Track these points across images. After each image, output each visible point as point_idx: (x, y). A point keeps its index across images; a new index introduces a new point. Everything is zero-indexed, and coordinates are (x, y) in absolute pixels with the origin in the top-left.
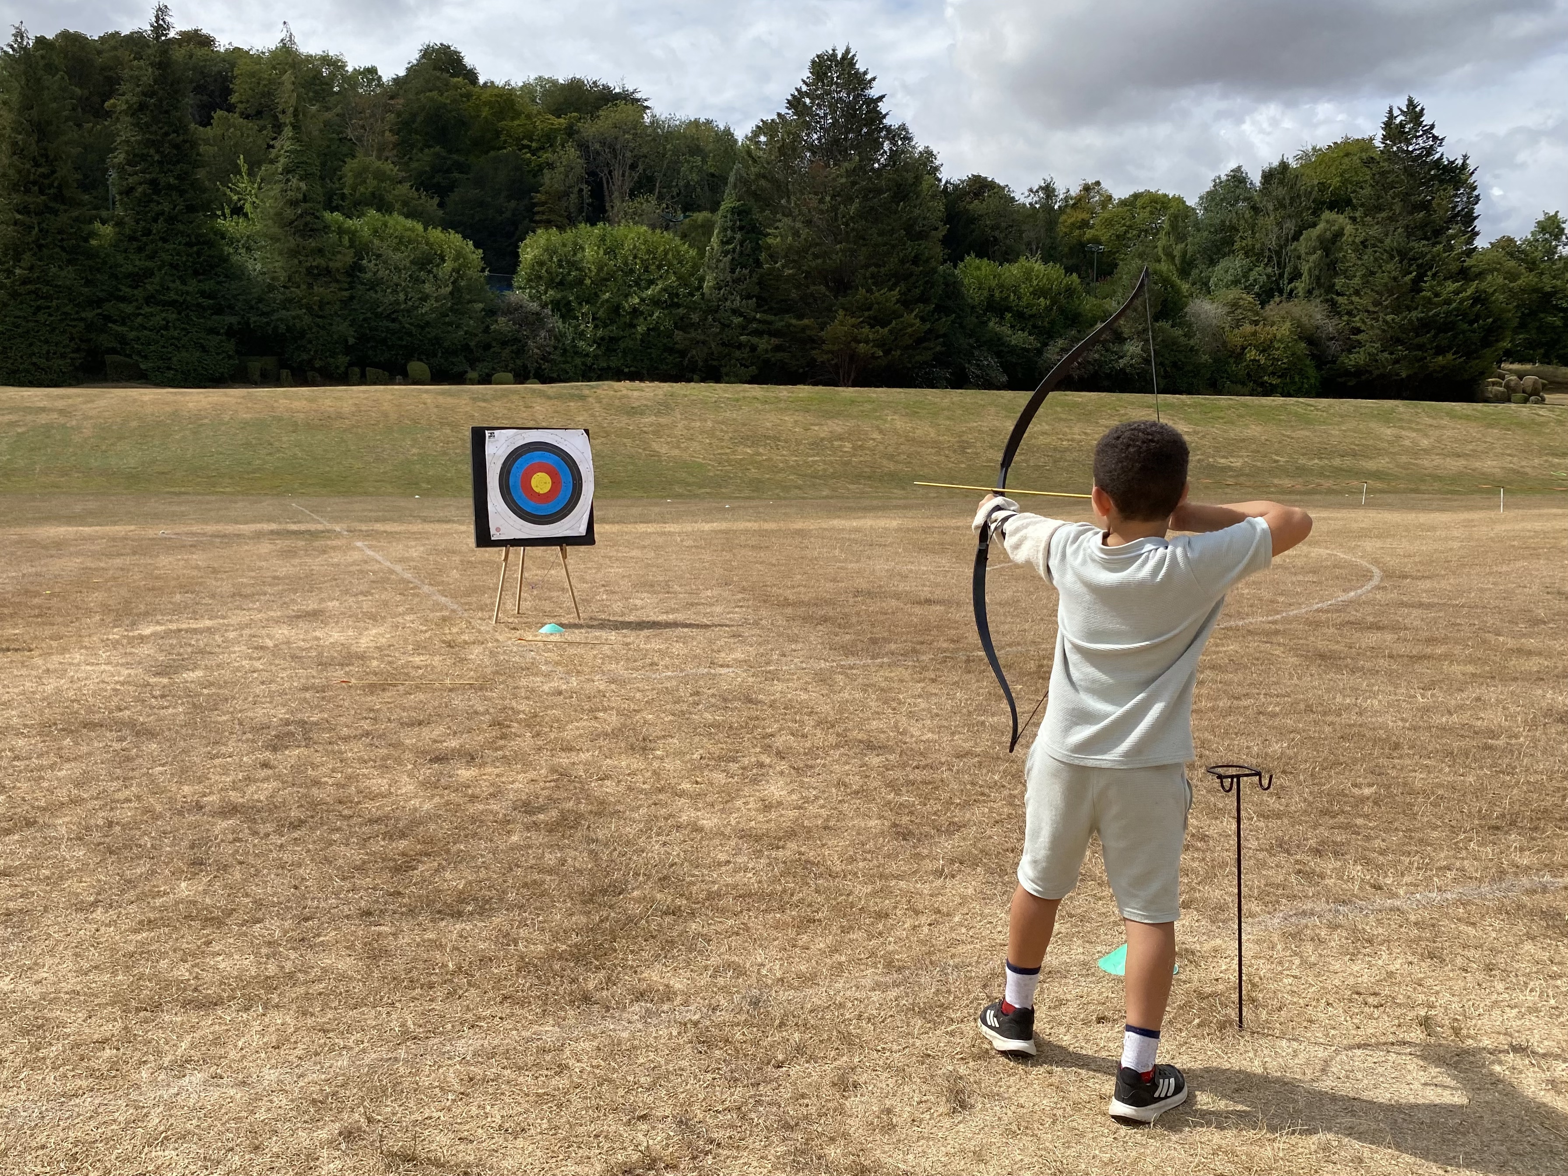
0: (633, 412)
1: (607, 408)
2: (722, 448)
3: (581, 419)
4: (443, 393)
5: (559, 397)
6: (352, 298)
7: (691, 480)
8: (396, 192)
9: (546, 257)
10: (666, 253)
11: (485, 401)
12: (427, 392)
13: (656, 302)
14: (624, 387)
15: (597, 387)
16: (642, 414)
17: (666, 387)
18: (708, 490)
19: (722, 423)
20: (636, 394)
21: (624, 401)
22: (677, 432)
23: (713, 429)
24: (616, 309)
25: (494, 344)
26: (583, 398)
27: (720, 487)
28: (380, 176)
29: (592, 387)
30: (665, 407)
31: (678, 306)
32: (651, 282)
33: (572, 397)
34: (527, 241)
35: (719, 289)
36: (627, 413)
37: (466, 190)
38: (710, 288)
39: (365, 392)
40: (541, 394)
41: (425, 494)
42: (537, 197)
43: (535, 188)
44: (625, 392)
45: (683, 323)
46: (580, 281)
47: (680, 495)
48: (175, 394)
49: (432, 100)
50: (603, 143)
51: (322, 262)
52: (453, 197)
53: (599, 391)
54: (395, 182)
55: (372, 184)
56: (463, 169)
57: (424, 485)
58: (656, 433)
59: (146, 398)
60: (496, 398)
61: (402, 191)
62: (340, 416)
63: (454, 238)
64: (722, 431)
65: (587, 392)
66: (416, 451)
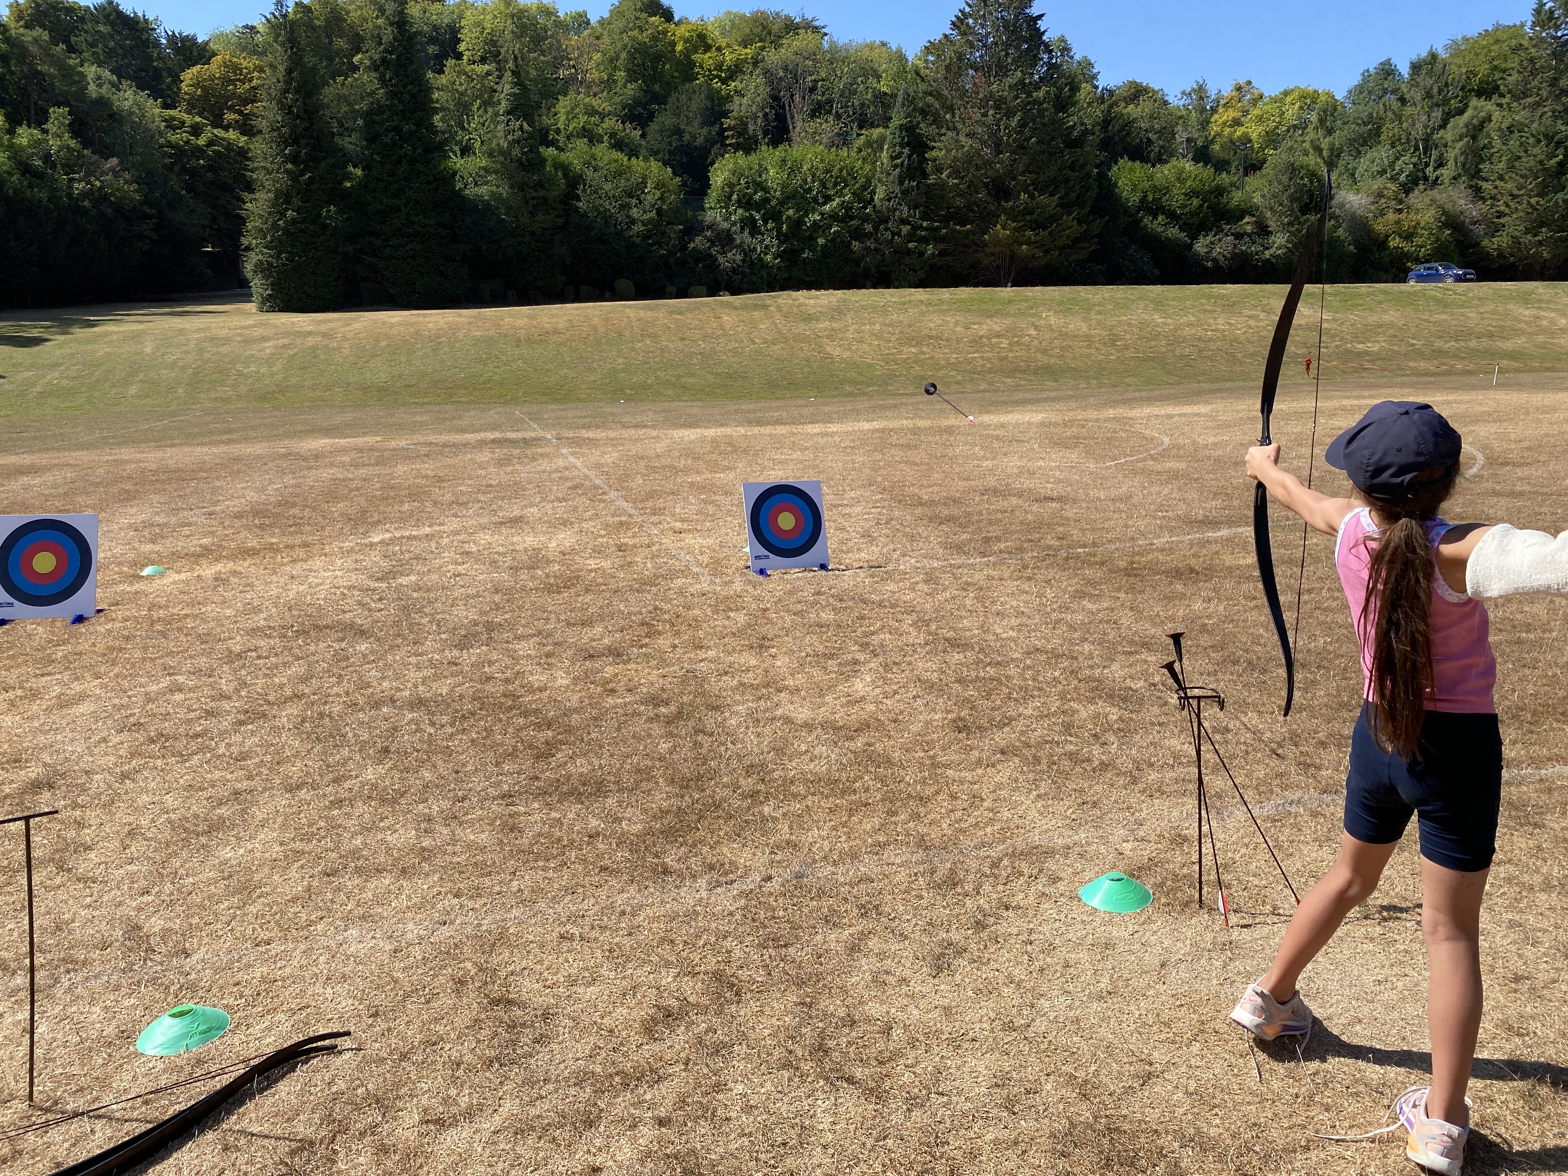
0: (809, 318)
1: (786, 316)
2: (889, 348)
3: (763, 326)
4: (644, 308)
5: (745, 307)
7: (860, 379)
8: (604, 125)
9: (734, 180)
10: (841, 170)
11: (680, 314)
12: (630, 307)
13: (833, 217)
14: (803, 297)
15: (778, 297)
16: (817, 319)
17: (839, 294)
18: (876, 388)
19: (889, 325)
20: (812, 301)
21: (801, 308)
22: (849, 335)
23: (881, 331)
24: (797, 224)
25: (690, 260)
26: (765, 307)
27: (887, 385)
28: (591, 112)
29: (774, 297)
30: (838, 312)
31: (852, 218)
32: (828, 199)
33: (756, 307)
34: (717, 165)
35: (889, 200)
36: (804, 320)
37: (664, 120)
38: (881, 200)
39: (576, 309)
40: (728, 305)
41: (629, 399)
42: (727, 122)
43: (725, 114)
44: (802, 300)
45: (858, 234)
46: (767, 200)
47: (850, 394)
48: (418, 315)
49: (633, 39)
50: (786, 69)
51: (542, 193)
52: (654, 127)
53: (780, 301)
54: (603, 116)
55: (583, 119)
56: (661, 100)
57: (628, 391)
58: (830, 337)
59: (393, 320)
60: (689, 310)
61: (609, 124)
62: (556, 332)
63: (655, 166)
64: (889, 333)
65: (769, 302)
66: (621, 361)
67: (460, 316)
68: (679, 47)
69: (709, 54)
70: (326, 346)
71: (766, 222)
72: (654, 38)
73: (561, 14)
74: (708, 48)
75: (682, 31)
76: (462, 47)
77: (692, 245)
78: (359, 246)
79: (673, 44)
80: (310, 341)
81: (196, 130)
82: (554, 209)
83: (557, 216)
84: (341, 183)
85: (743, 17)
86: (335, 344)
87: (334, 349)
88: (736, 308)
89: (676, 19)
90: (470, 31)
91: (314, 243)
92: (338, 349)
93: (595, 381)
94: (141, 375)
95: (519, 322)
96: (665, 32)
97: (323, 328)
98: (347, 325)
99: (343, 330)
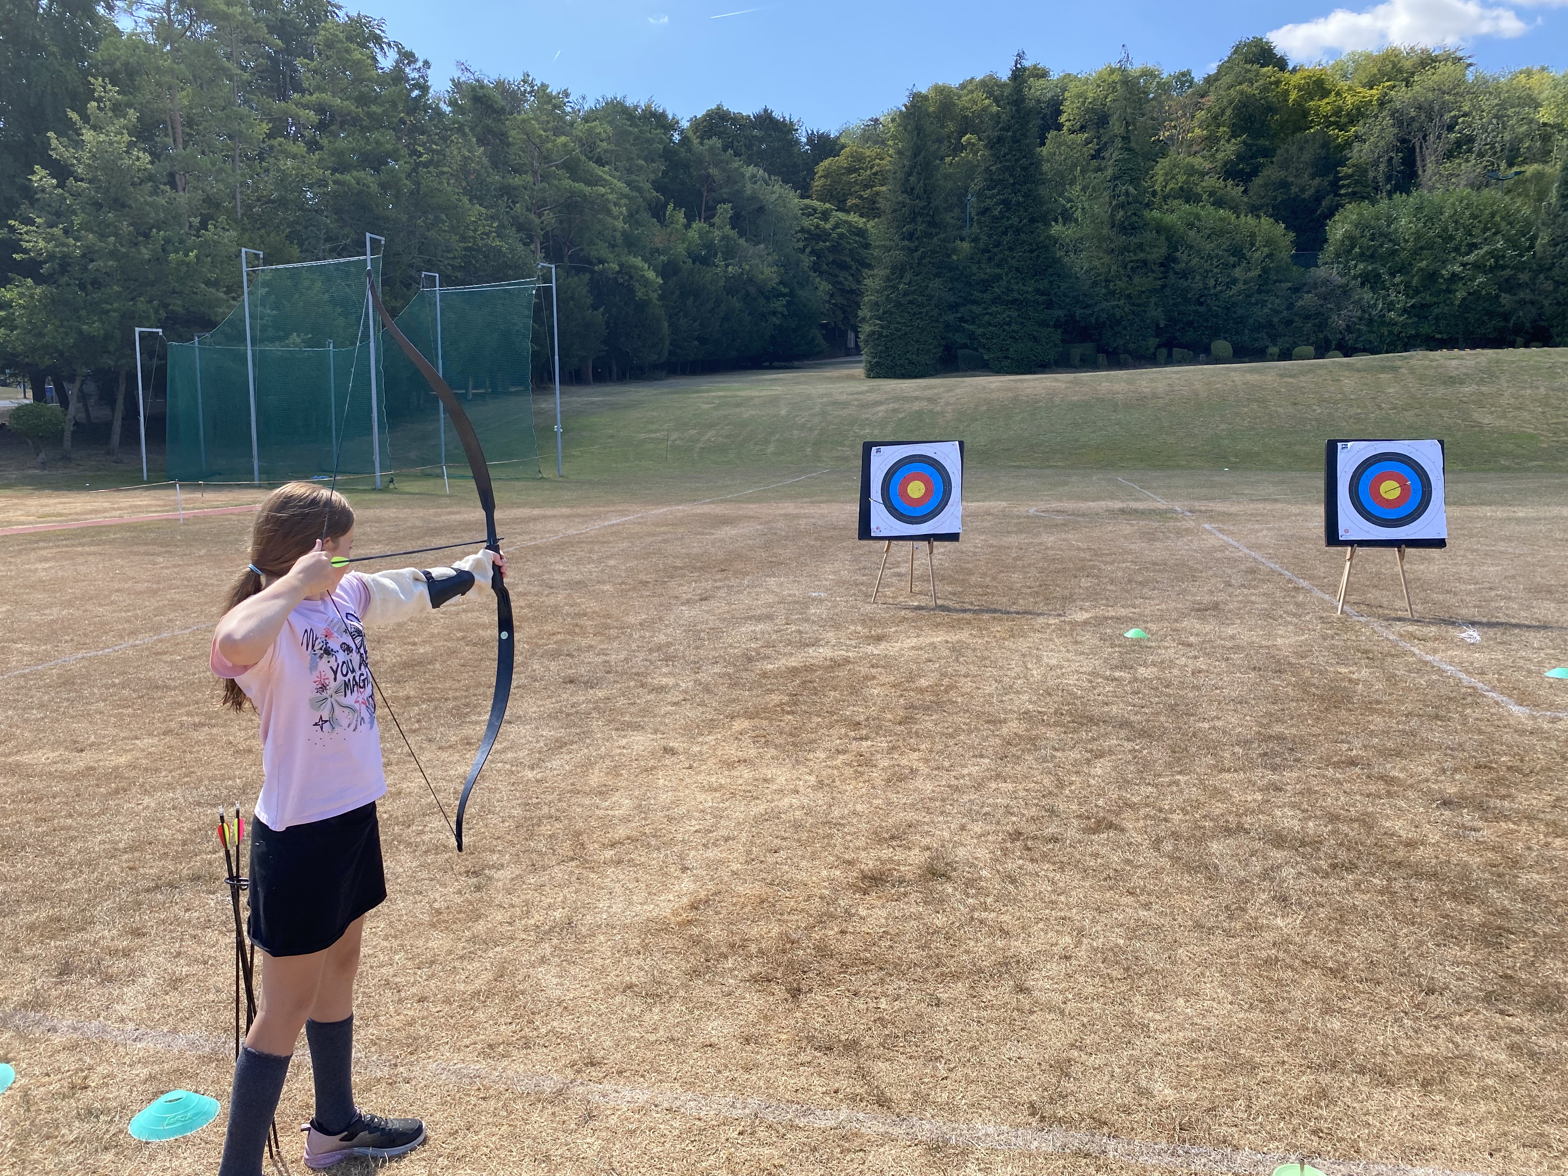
0: (1451, 381)
1: (1421, 378)
2: (1558, 416)
3: (1392, 390)
4: (1251, 371)
5: (1368, 369)
6: (1164, 287)
7: (1520, 451)
8: (1204, 184)
9: (1357, 233)
10: (1493, 215)
11: (1291, 376)
12: (1235, 370)
13: (1478, 267)
14: (1441, 355)
15: (1411, 357)
16: (1462, 382)
17: (1490, 352)
18: (1540, 463)
19: (1559, 389)
20: (1454, 363)
21: (1440, 370)
22: (1503, 401)
23: (1547, 396)
24: (1431, 277)
25: (1297, 319)
26: (1394, 369)
27: (1556, 459)
28: (1191, 171)
29: (1405, 358)
30: (1489, 374)
31: (1503, 268)
32: (1473, 247)
33: (1383, 369)
34: (1337, 218)
35: (1556, 245)
36: (1444, 383)
37: (1271, 173)
38: (1543, 245)
39: (1177, 373)
40: (1349, 367)
41: (1234, 467)
42: (1345, 170)
43: (1342, 162)
44: (1442, 361)
45: (1509, 285)
46: (1393, 253)
47: (1507, 469)
48: (1016, 381)
49: (1242, 93)
50: (1420, 108)
51: (1142, 255)
52: (1258, 181)
53: (1412, 362)
54: (1203, 174)
55: (1182, 178)
56: (1267, 153)
57: (1232, 459)
58: (1480, 404)
59: (993, 386)
60: (1303, 373)
61: (1210, 182)
62: (1155, 396)
63: (1266, 222)
64: (1558, 398)
65: (1399, 363)
66: (1223, 426)
67: (1056, 380)
68: (1293, 96)
69: (1327, 100)
70: (931, 411)
71: (1393, 275)
72: (1265, 89)
73: (1165, 76)
74: (1325, 93)
75: (1296, 79)
76: (1063, 119)
77: (1300, 303)
78: (959, 315)
79: (1286, 93)
80: (916, 406)
81: (825, 215)
82: (1153, 271)
83: (1156, 279)
84: (949, 256)
85: (1368, 57)
86: (939, 409)
87: (938, 413)
88: (1358, 371)
89: (1290, 68)
90: (1073, 102)
91: (921, 313)
92: (942, 413)
93: (1195, 448)
94: (777, 436)
95: (1117, 387)
96: (1278, 83)
97: (929, 393)
98: (949, 391)
99: (946, 395)
